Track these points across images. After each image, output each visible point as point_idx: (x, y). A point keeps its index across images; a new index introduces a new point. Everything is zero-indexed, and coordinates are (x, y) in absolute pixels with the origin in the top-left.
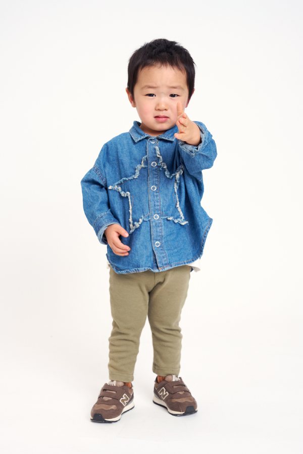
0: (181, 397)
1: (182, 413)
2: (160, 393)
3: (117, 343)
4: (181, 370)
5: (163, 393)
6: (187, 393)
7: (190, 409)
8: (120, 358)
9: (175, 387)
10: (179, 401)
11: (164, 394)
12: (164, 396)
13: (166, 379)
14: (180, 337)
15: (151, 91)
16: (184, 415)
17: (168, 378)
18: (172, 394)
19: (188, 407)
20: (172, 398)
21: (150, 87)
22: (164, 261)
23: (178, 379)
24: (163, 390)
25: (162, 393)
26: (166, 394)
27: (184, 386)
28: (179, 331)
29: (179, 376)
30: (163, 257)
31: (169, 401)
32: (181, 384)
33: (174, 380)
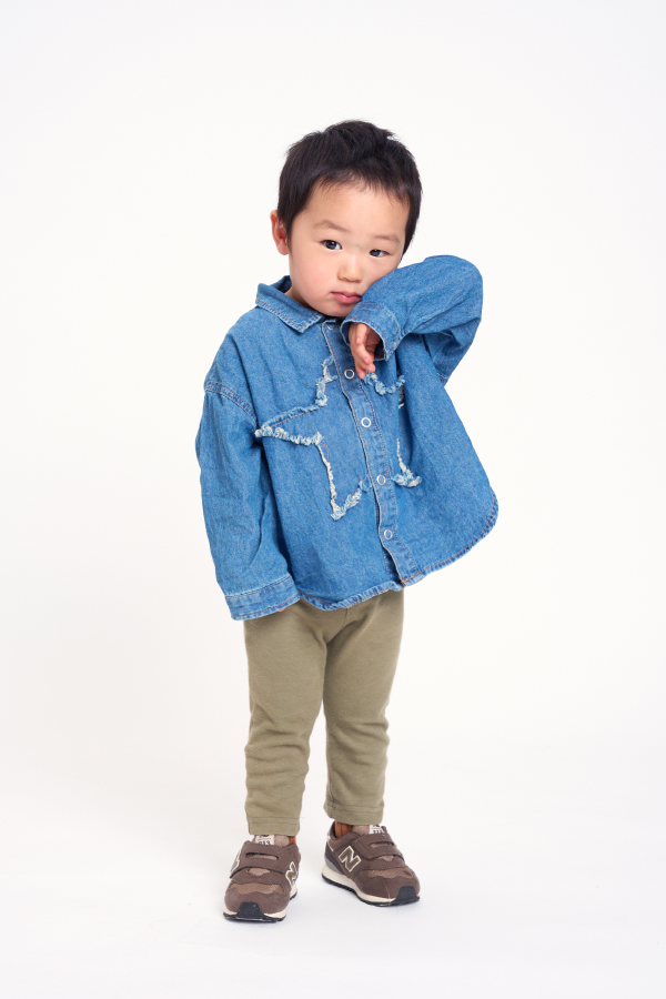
0: (386, 867)
1: (391, 900)
2: (343, 858)
3: (268, 754)
4: (386, 810)
5: (349, 859)
6: (399, 859)
7: (405, 892)
8: (276, 786)
9: (374, 846)
10: (385, 874)
11: (352, 859)
12: (350, 865)
13: (355, 830)
14: (384, 741)
15: (332, 235)
16: (393, 904)
17: (360, 829)
18: (369, 861)
19: (403, 888)
20: (368, 868)
21: (333, 226)
22: (410, 564)
23: (380, 830)
24: (349, 852)
25: (346, 859)
26: (356, 860)
27: (393, 844)
28: (384, 726)
29: (381, 825)
30: (406, 557)
31: (361, 873)
32: (384, 841)
33: (371, 832)
